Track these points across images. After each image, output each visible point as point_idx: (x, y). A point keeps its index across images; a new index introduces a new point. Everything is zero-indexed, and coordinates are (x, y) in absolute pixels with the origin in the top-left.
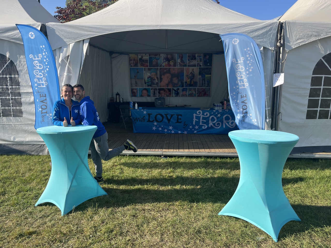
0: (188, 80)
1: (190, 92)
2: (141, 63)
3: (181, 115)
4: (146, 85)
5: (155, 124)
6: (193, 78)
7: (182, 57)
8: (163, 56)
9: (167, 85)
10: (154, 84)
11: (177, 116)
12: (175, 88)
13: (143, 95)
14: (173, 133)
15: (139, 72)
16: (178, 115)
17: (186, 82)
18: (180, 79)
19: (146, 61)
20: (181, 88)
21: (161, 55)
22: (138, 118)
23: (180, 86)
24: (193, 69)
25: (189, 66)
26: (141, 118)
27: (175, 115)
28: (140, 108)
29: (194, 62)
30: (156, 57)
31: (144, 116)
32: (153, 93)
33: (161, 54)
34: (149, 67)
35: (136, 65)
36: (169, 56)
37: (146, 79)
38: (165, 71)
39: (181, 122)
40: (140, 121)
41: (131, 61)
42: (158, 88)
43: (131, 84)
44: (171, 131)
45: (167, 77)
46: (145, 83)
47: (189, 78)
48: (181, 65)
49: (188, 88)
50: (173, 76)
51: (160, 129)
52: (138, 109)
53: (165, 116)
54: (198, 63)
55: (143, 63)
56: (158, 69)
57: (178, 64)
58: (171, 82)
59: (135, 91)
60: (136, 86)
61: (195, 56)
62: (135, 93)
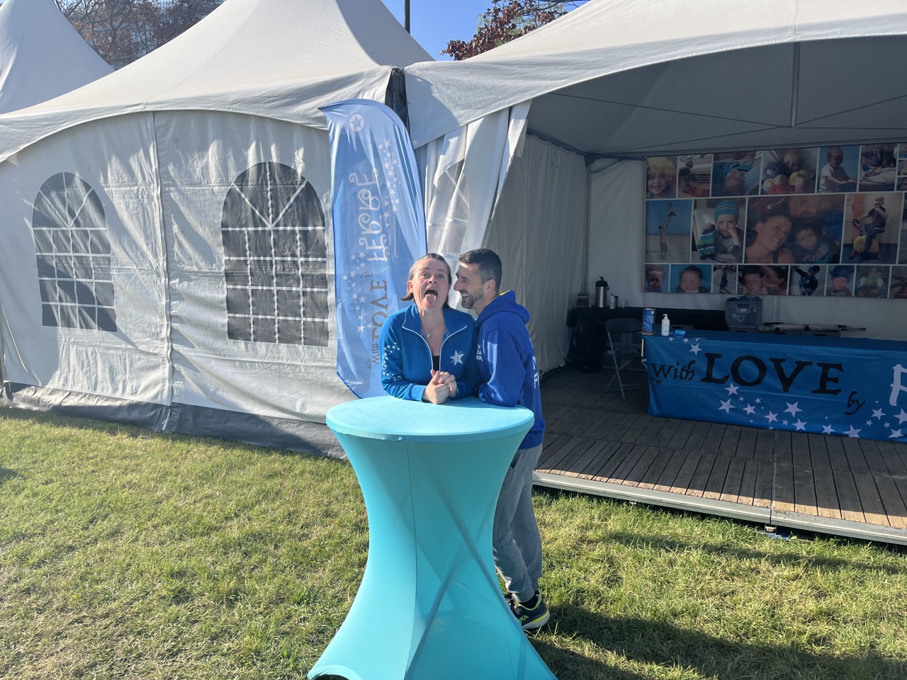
0: (860, 238)
1: (863, 281)
2: (684, 183)
3: (839, 367)
4: (698, 254)
5: (733, 389)
6: (881, 232)
7: (839, 159)
8: (764, 157)
9: (775, 255)
10: (725, 252)
11: (820, 368)
12: (805, 267)
13: (684, 286)
14: (801, 431)
15: (675, 215)
16: (826, 367)
17: (849, 246)
18: (824, 233)
19: (704, 177)
20: (828, 265)
21: (761, 155)
22: (670, 367)
23: (823, 258)
24: (881, 200)
25: (863, 188)
26: (679, 368)
27: (814, 365)
28: (677, 332)
29: (886, 175)
30: (740, 161)
31: (693, 362)
32: (720, 281)
33: (757, 152)
34: (711, 197)
35: (667, 190)
36: (789, 158)
37: (699, 236)
38: (769, 207)
39: (836, 392)
40: (675, 377)
41: (653, 178)
42: (738, 264)
43: (647, 252)
44: (792, 419)
45: (777, 227)
46: (694, 249)
47: (864, 232)
48: (831, 186)
49: (856, 265)
50: (798, 223)
51: (750, 409)
52: (670, 336)
53: (770, 365)
54: (902, 176)
55: (691, 183)
56: (743, 201)
57: (823, 181)
58: (790, 243)
59: (658, 273)
60: (663, 258)
61: (890, 154)
62: (658, 280)
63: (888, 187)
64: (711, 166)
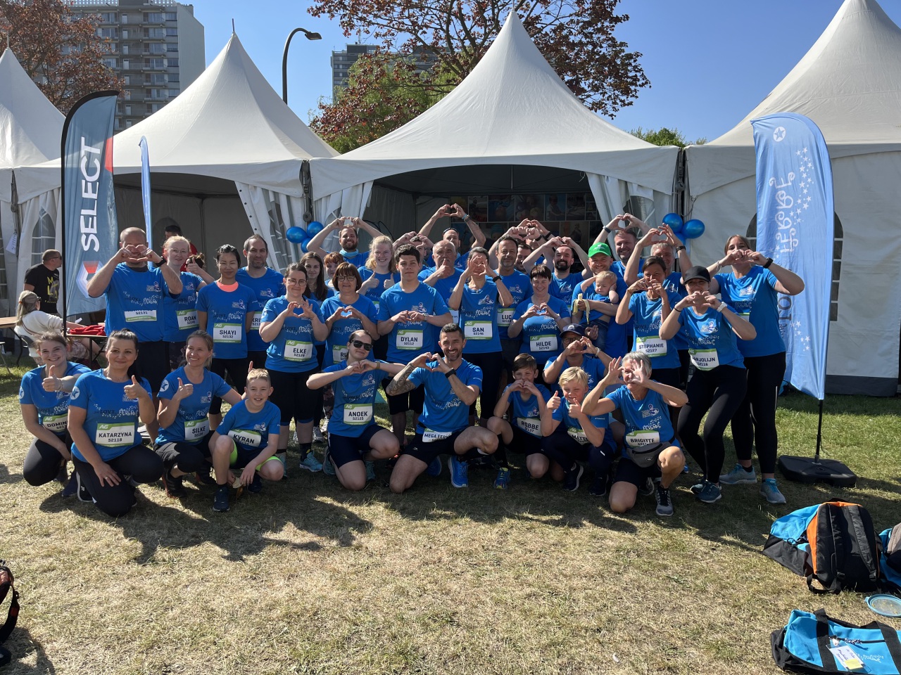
2: (472, 213)
7: (555, 202)
8: (516, 199)
19: (483, 210)
21: (514, 197)
24: (578, 225)
25: (569, 218)
29: (580, 211)
30: (503, 201)
33: (512, 196)
36: (529, 200)
48: (553, 217)
54: (588, 212)
55: (476, 213)
57: (547, 214)
61: (582, 198)
63: (581, 218)
64: (487, 203)
